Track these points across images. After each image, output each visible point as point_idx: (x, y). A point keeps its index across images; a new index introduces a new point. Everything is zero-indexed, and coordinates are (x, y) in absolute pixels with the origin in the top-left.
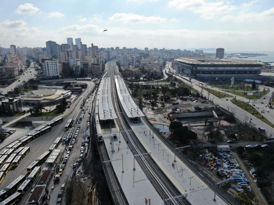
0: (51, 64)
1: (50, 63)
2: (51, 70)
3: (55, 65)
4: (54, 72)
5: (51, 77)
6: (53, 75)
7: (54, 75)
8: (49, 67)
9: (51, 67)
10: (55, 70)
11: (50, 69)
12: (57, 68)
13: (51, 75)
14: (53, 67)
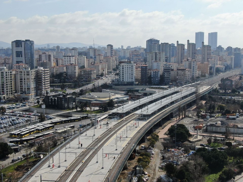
0: (126, 68)
1: (125, 66)
2: (125, 75)
3: (131, 69)
4: (129, 77)
5: (126, 83)
6: (127, 80)
7: (129, 81)
8: (124, 71)
9: (126, 71)
10: (130, 75)
11: (124, 73)
12: (132, 73)
13: (125, 80)
14: (129, 71)
